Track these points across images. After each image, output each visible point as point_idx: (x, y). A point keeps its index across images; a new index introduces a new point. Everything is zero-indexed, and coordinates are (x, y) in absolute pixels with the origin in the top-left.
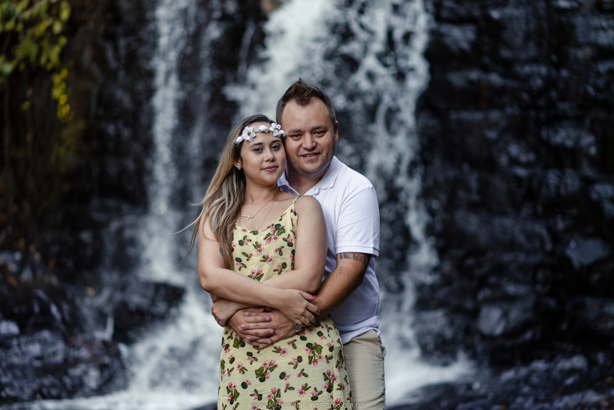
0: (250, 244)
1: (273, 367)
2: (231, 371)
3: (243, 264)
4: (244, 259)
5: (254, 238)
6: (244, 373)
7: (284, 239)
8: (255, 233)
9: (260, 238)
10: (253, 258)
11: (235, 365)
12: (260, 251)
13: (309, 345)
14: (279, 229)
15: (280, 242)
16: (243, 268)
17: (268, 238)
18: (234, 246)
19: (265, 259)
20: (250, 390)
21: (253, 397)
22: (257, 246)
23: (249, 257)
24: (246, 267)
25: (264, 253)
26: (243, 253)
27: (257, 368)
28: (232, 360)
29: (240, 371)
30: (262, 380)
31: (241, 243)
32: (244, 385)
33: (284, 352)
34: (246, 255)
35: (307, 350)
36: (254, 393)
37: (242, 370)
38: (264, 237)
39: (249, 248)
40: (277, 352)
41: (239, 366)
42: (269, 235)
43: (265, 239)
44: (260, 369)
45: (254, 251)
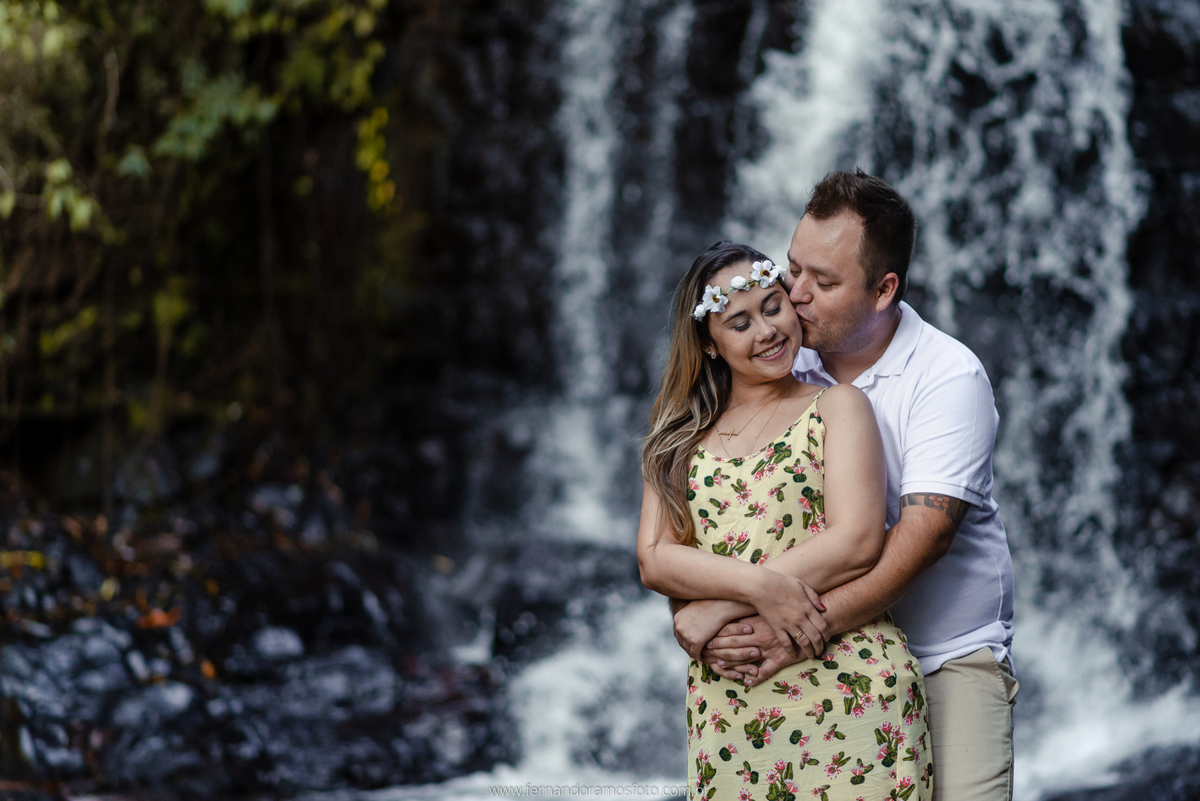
0: (726, 483)
1: (777, 720)
2: (702, 727)
3: (710, 521)
4: (713, 511)
5: (735, 473)
6: (724, 731)
7: (787, 470)
8: (738, 462)
9: (745, 473)
10: (729, 510)
11: (707, 715)
12: (745, 497)
13: (843, 677)
14: (781, 450)
15: (779, 475)
16: (710, 529)
17: (758, 471)
18: (696, 487)
19: (755, 510)
20: (736, 762)
21: (741, 778)
22: (740, 488)
23: (722, 507)
24: (715, 526)
25: (751, 500)
26: (712, 500)
27: (749, 722)
28: (703, 707)
29: (717, 727)
30: (758, 745)
31: (709, 482)
32: (725, 754)
33: (796, 692)
34: (718, 504)
35: (840, 687)
36: (742, 768)
37: (721, 725)
38: (753, 468)
39: (724, 491)
40: (781, 692)
41: (714, 718)
42: (762, 463)
43: (753, 473)
44: (753, 722)
45: (732, 497)
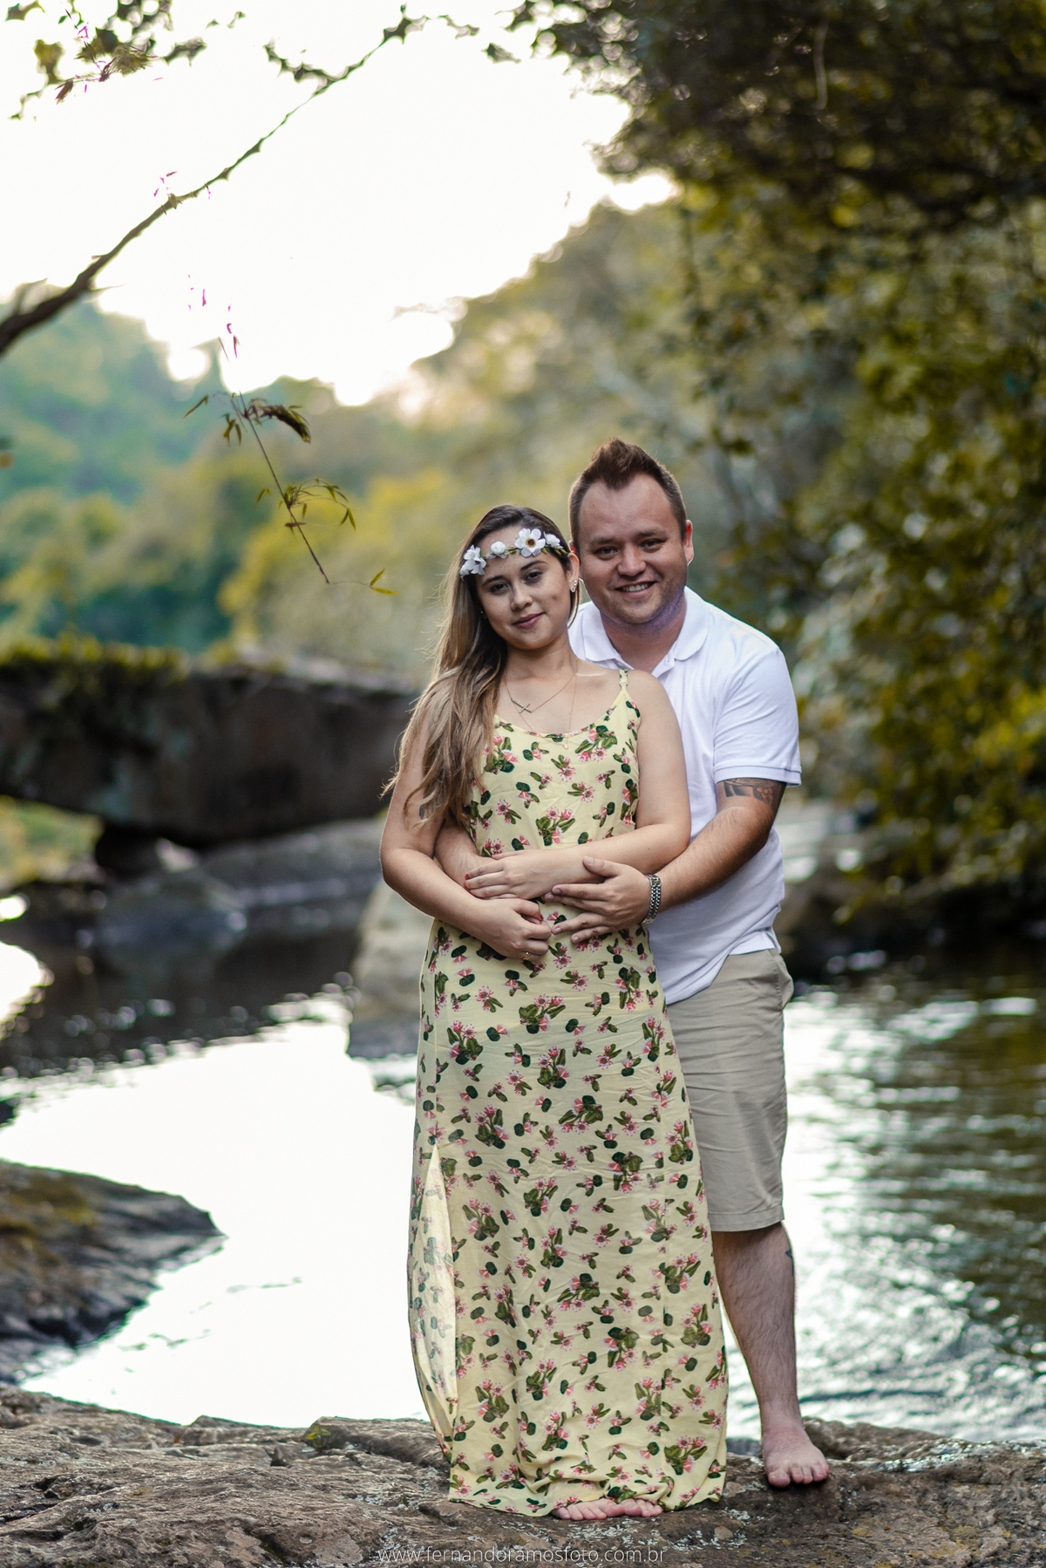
0: (546, 758)
1: (556, 1008)
2: (461, 999)
3: (532, 795)
4: (533, 785)
5: (555, 750)
6: (493, 1010)
7: (614, 757)
8: (557, 739)
10: (550, 785)
11: (473, 989)
12: (568, 774)
13: (625, 973)
14: (603, 735)
15: (606, 761)
16: (532, 805)
17: (584, 749)
18: (514, 759)
19: (579, 790)
20: (506, 1044)
21: (511, 1059)
22: (562, 764)
23: (543, 782)
24: (537, 802)
25: (575, 779)
26: (532, 774)
27: (524, 1005)
28: (469, 980)
29: (485, 1004)
30: (532, 1030)
31: (528, 755)
32: (493, 1034)
33: (581, 983)
34: (538, 778)
35: (620, 982)
36: (513, 1050)
37: (491, 1003)
38: (577, 747)
39: (543, 765)
40: (568, 981)
41: (483, 995)
42: (586, 744)
43: (578, 751)
44: (531, 1007)
45: (553, 772)
